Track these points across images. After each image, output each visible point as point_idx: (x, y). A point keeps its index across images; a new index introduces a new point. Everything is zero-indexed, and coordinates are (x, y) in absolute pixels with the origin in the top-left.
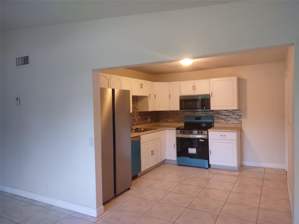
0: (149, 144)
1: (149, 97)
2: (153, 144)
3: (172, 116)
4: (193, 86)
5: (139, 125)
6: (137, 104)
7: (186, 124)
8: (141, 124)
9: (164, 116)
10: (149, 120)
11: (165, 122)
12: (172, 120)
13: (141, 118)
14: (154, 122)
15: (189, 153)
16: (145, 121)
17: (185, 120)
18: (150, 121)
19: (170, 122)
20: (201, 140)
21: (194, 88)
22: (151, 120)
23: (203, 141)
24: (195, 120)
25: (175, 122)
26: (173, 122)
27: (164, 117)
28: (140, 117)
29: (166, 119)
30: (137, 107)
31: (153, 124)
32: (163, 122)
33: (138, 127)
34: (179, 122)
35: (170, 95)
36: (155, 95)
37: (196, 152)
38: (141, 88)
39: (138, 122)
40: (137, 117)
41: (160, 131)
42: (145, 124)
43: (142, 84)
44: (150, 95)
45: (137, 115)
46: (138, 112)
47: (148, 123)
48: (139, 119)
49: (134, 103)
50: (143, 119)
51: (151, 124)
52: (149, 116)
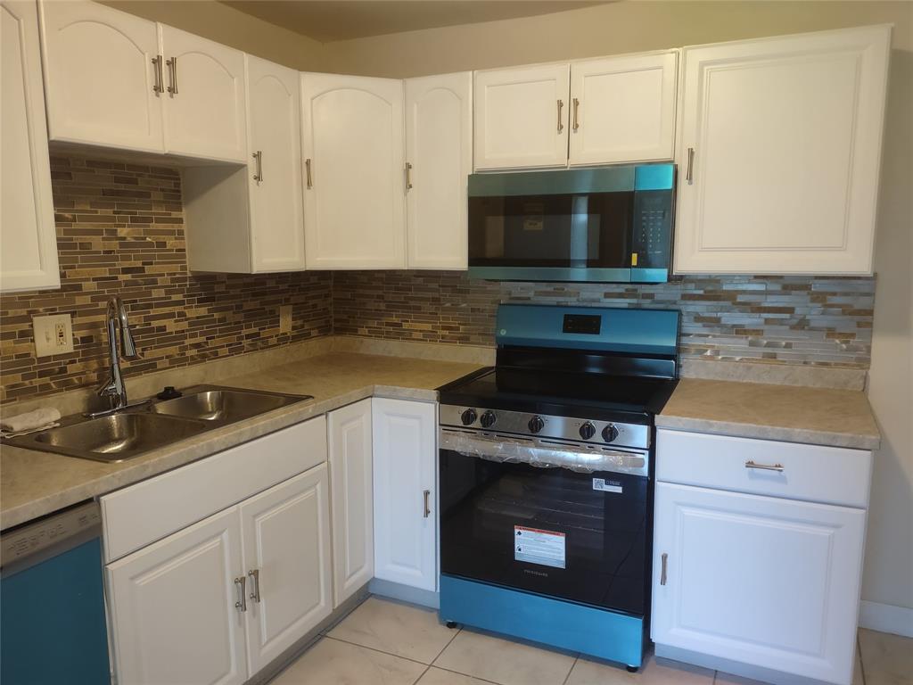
0: (219, 534)
1: (252, 172)
2: (259, 520)
3: (428, 299)
4: (560, 104)
5: (194, 361)
6: (180, 221)
7: (508, 353)
8: (216, 356)
9: (378, 297)
10: (286, 324)
11: (389, 336)
12: (428, 327)
13: (216, 316)
14: (325, 331)
15: (517, 558)
16: (254, 330)
17: (503, 333)
18: (294, 328)
19: (415, 335)
20: (599, 485)
21: (568, 116)
22: (299, 322)
23: (619, 490)
24: (566, 330)
25: (444, 339)
26: (430, 337)
27: (383, 306)
28: (203, 311)
29: (395, 320)
30: (171, 242)
31: (316, 346)
32: (375, 333)
34: (464, 340)
35: (409, 167)
36: (308, 163)
37: (564, 559)
38: (158, 89)
39: (188, 342)
40: (177, 309)
41: (331, 414)
42: (254, 348)
43: (172, 63)
44: (258, 156)
45: (175, 297)
46: (185, 279)
47: (273, 341)
48: (196, 323)
49: (140, 213)
50: (240, 322)
51: (303, 344)
52: (287, 300)
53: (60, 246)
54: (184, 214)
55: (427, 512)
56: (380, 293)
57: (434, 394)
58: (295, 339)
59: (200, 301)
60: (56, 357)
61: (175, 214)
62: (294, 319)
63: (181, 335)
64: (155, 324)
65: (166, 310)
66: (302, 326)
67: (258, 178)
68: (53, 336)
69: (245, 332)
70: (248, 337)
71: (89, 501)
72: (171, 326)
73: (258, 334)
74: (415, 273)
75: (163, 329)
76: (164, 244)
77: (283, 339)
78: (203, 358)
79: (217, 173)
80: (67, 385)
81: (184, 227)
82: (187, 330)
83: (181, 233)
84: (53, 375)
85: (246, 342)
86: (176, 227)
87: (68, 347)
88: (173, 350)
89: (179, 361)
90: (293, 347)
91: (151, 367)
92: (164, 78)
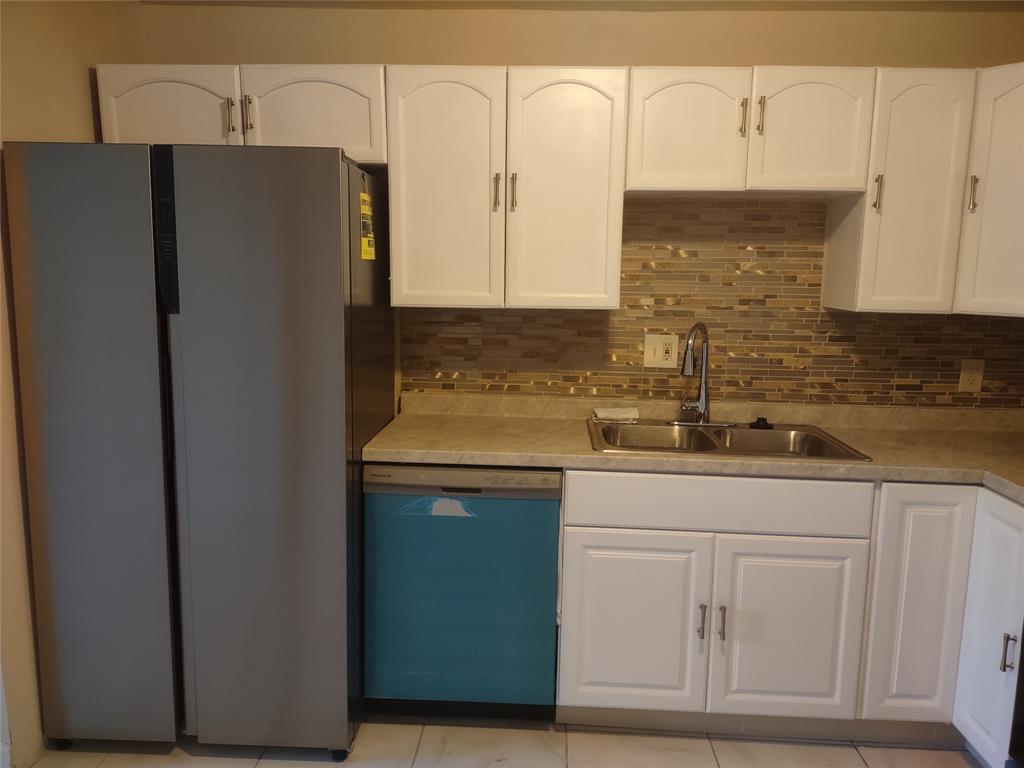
1: (870, 199)
2: (743, 561)
6: (820, 255)
8: (843, 399)
10: (970, 381)
16: (917, 382)
18: (984, 389)
22: (996, 384)
28: (836, 349)
30: (804, 276)
33: (778, 413)
36: (975, 180)
38: (743, 131)
39: (809, 379)
40: (799, 345)
41: (885, 485)
42: (911, 402)
43: (762, 102)
44: (879, 180)
45: (798, 332)
46: (817, 315)
47: (947, 399)
48: (819, 359)
50: (889, 369)
51: (997, 413)
52: (977, 354)
54: (826, 248)
55: (1005, 667)
58: (985, 403)
59: (832, 339)
60: (661, 369)
61: (812, 248)
62: (984, 379)
63: (804, 373)
64: (771, 355)
65: (786, 344)
66: (1004, 389)
67: (877, 205)
68: (660, 352)
69: (895, 381)
70: (900, 388)
72: (790, 361)
73: (919, 388)
75: (780, 361)
76: (794, 279)
77: (966, 400)
78: (824, 400)
79: (848, 201)
81: (824, 262)
82: (810, 368)
83: (818, 268)
85: (894, 393)
86: (813, 261)
87: (672, 362)
88: (787, 385)
89: (796, 396)
90: (974, 412)
91: (759, 397)
92: (752, 118)
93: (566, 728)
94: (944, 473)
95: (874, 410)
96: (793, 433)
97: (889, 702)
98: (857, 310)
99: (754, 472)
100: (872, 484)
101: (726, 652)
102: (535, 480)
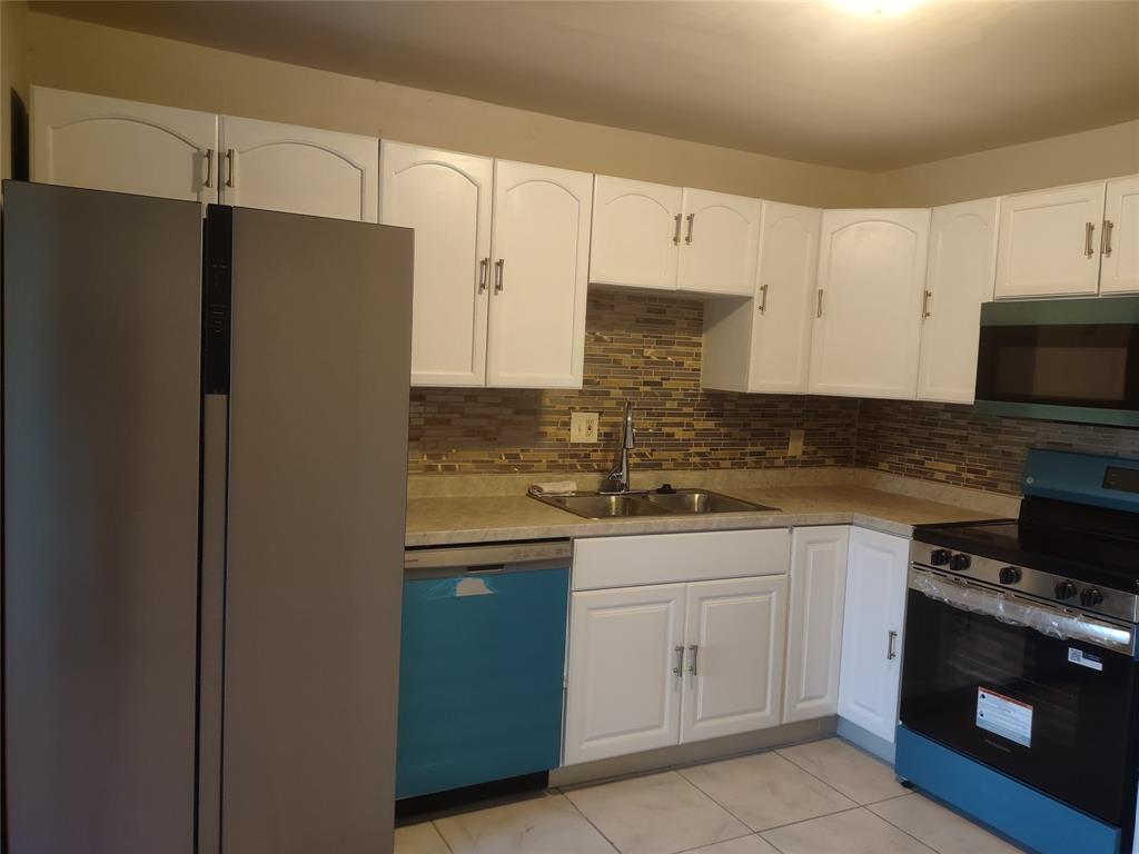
0: (668, 602)
1: (757, 303)
2: (706, 604)
3: (953, 437)
4: (1090, 228)
5: (695, 467)
6: (699, 345)
7: (1034, 505)
8: (718, 467)
9: (903, 430)
10: (796, 448)
11: (910, 474)
12: (952, 468)
13: (722, 430)
14: (843, 461)
15: (977, 724)
16: (762, 449)
17: (1030, 481)
18: (804, 453)
19: (938, 476)
20: (1075, 657)
21: (1100, 240)
22: (811, 449)
23: (1098, 666)
24: (1106, 485)
25: (969, 484)
26: (954, 479)
27: (906, 441)
28: (710, 424)
29: (917, 457)
30: (688, 363)
31: (829, 474)
32: (896, 469)
33: (680, 479)
34: (991, 486)
35: (927, 295)
36: (821, 292)
37: (1029, 736)
38: (676, 240)
39: (693, 450)
40: (686, 420)
41: (795, 529)
42: (758, 466)
43: (690, 218)
44: (764, 289)
45: (685, 410)
46: (697, 395)
47: (780, 462)
48: (701, 434)
49: (665, 337)
50: (744, 439)
51: (813, 471)
52: (799, 426)
53: (586, 360)
54: (703, 340)
55: (891, 656)
56: (904, 426)
57: (910, 530)
58: (805, 464)
59: (709, 415)
60: (584, 445)
61: (695, 339)
62: (805, 445)
63: (687, 443)
64: (665, 430)
65: (677, 420)
66: (815, 453)
67: (762, 308)
68: (584, 428)
69: (749, 449)
70: (752, 454)
71: (567, 539)
72: (679, 433)
73: (763, 453)
74: (942, 407)
75: (672, 435)
76: (682, 364)
77: (791, 463)
78: (705, 466)
79: (734, 303)
80: (588, 468)
81: (702, 350)
82: (694, 440)
83: (698, 355)
84: (578, 458)
85: (749, 459)
86: (695, 350)
87: (594, 439)
88: (679, 455)
89: (683, 465)
90: (800, 471)
91: (656, 466)
92: (683, 230)
93: (559, 790)
94: (829, 516)
95: (737, 473)
96: (697, 496)
97: (800, 706)
98: (749, 391)
99: (714, 527)
100: (787, 530)
101: (693, 686)
102: (550, 551)
